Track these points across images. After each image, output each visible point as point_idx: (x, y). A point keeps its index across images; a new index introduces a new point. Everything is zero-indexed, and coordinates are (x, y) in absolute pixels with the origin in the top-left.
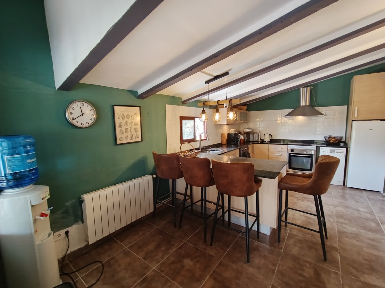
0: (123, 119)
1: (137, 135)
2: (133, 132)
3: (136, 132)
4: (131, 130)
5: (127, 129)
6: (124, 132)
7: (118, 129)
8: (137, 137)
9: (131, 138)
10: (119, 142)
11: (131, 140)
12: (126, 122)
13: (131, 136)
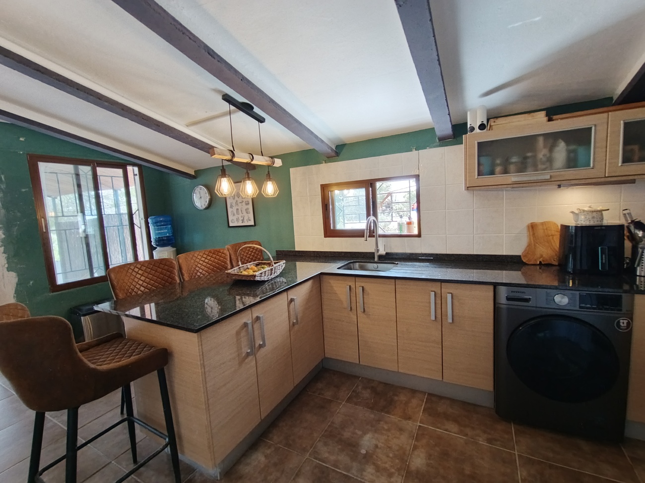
0: (234, 199)
1: (249, 218)
2: (245, 213)
3: (247, 213)
4: (242, 211)
5: (237, 209)
6: (236, 214)
7: (229, 210)
8: (249, 220)
9: (243, 221)
10: (231, 225)
11: (242, 222)
12: (237, 201)
13: (242, 218)
